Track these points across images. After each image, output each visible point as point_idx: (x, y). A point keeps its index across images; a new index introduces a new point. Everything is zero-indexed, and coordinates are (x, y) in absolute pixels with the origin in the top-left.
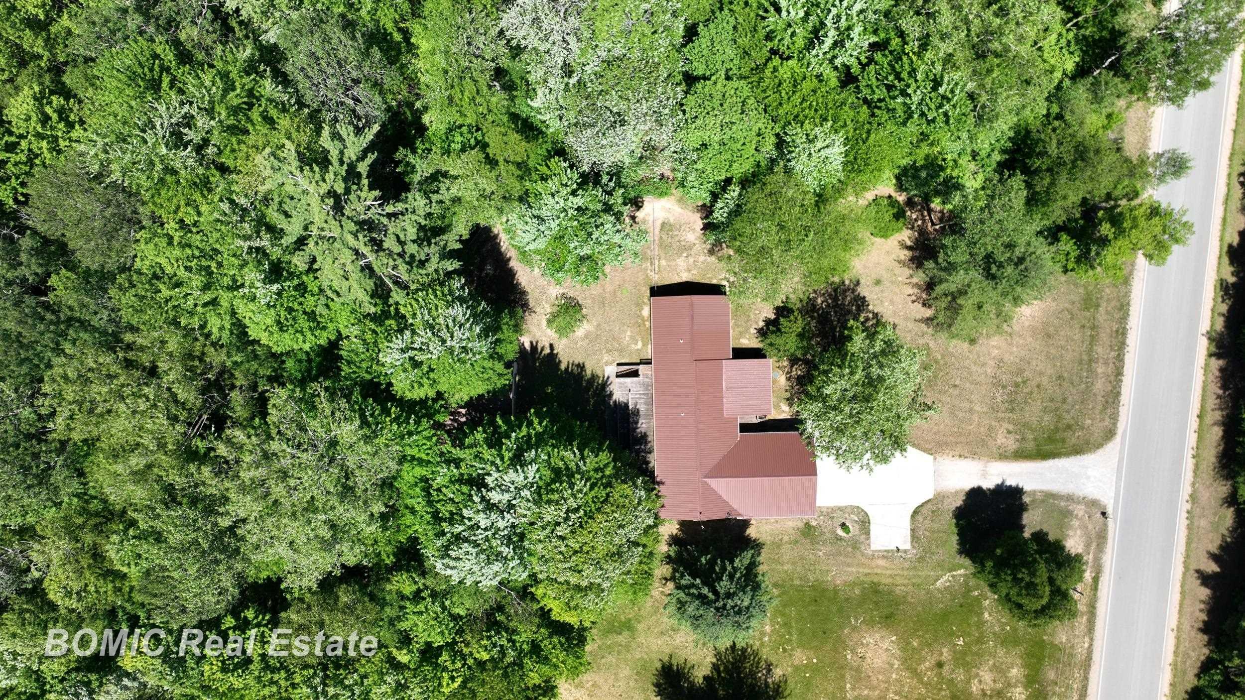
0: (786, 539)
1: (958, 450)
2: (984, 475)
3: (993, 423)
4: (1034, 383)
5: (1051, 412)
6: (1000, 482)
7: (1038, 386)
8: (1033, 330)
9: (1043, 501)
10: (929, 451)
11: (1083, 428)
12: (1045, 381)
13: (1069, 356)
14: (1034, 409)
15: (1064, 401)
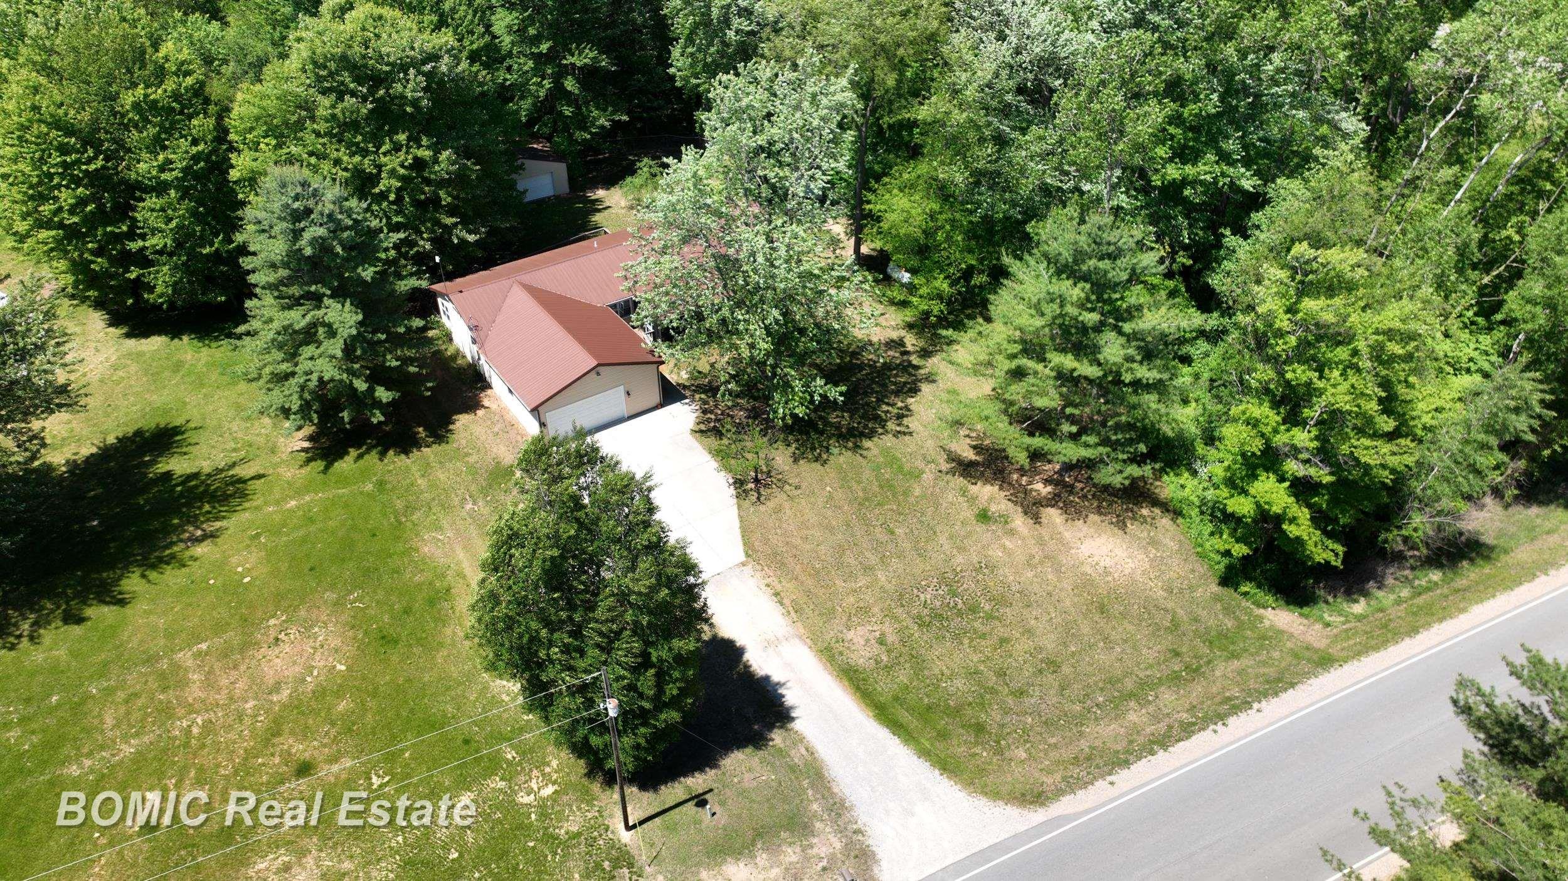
0: (472, 459)
1: (788, 587)
2: (770, 644)
3: (876, 610)
4: (1001, 631)
5: (979, 684)
6: (775, 678)
7: (1003, 641)
8: (1085, 584)
9: (793, 769)
10: (750, 550)
11: (999, 752)
12: (1022, 646)
13: (1102, 657)
14: (958, 657)
15: (1021, 693)
